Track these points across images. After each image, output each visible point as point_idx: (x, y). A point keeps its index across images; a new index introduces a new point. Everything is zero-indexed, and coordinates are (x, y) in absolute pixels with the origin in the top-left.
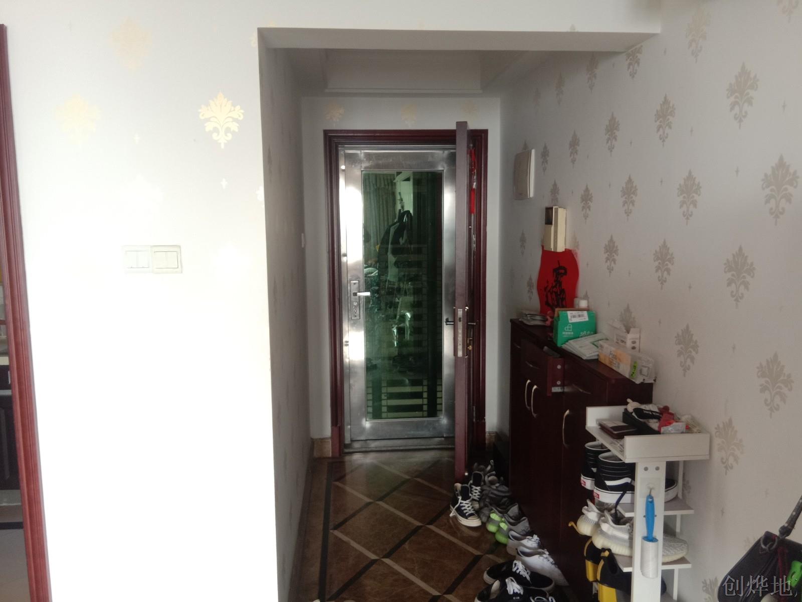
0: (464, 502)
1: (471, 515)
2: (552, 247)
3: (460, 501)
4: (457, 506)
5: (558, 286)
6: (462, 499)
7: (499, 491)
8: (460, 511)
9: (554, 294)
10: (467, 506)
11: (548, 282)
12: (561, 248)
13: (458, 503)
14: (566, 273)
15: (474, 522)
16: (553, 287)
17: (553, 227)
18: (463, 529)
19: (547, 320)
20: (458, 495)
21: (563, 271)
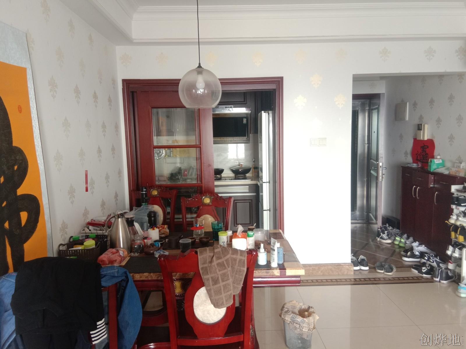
0: (383, 235)
1: (387, 239)
2: (422, 138)
3: (382, 235)
4: (381, 236)
5: (424, 152)
6: (382, 234)
7: (396, 231)
8: (382, 238)
9: (422, 156)
10: (385, 236)
11: (418, 151)
12: (426, 139)
13: (381, 235)
14: (428, 148)
15: (389, 241)
16: (421, 153)
17: (422, 131)
18: (384, 244)
19: (419, 165)
20: (380, 232)
21: (426, 147)
